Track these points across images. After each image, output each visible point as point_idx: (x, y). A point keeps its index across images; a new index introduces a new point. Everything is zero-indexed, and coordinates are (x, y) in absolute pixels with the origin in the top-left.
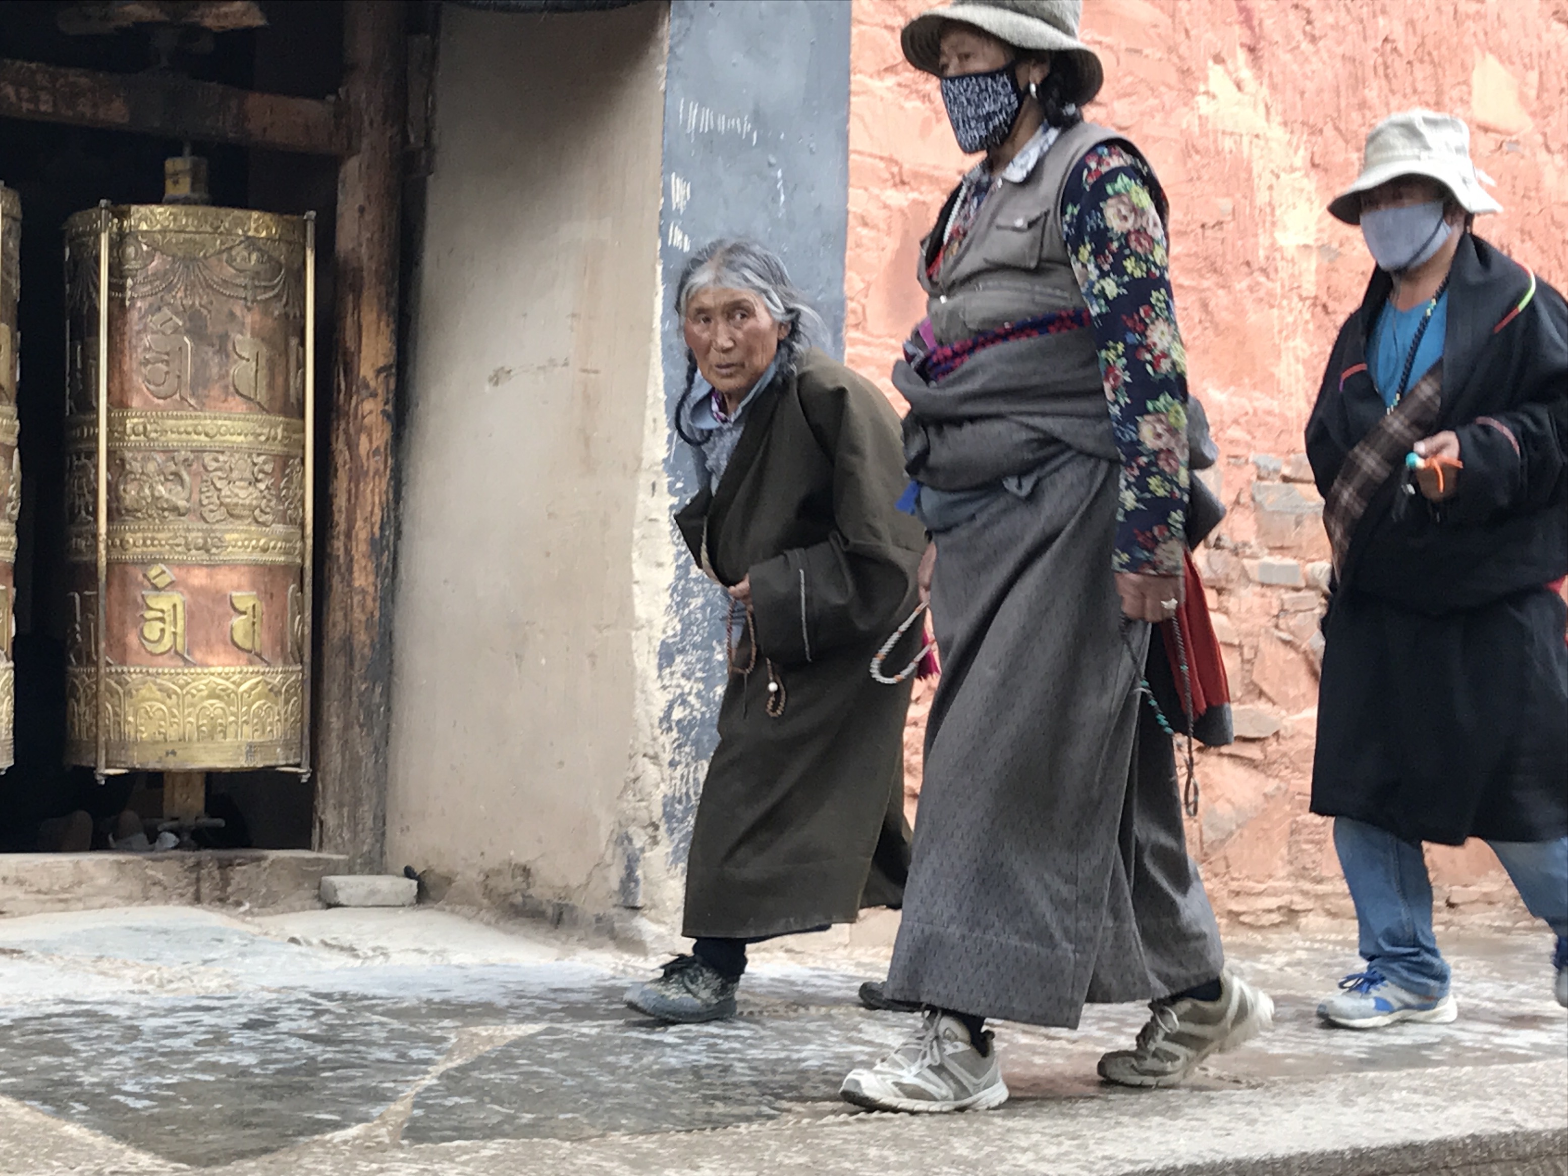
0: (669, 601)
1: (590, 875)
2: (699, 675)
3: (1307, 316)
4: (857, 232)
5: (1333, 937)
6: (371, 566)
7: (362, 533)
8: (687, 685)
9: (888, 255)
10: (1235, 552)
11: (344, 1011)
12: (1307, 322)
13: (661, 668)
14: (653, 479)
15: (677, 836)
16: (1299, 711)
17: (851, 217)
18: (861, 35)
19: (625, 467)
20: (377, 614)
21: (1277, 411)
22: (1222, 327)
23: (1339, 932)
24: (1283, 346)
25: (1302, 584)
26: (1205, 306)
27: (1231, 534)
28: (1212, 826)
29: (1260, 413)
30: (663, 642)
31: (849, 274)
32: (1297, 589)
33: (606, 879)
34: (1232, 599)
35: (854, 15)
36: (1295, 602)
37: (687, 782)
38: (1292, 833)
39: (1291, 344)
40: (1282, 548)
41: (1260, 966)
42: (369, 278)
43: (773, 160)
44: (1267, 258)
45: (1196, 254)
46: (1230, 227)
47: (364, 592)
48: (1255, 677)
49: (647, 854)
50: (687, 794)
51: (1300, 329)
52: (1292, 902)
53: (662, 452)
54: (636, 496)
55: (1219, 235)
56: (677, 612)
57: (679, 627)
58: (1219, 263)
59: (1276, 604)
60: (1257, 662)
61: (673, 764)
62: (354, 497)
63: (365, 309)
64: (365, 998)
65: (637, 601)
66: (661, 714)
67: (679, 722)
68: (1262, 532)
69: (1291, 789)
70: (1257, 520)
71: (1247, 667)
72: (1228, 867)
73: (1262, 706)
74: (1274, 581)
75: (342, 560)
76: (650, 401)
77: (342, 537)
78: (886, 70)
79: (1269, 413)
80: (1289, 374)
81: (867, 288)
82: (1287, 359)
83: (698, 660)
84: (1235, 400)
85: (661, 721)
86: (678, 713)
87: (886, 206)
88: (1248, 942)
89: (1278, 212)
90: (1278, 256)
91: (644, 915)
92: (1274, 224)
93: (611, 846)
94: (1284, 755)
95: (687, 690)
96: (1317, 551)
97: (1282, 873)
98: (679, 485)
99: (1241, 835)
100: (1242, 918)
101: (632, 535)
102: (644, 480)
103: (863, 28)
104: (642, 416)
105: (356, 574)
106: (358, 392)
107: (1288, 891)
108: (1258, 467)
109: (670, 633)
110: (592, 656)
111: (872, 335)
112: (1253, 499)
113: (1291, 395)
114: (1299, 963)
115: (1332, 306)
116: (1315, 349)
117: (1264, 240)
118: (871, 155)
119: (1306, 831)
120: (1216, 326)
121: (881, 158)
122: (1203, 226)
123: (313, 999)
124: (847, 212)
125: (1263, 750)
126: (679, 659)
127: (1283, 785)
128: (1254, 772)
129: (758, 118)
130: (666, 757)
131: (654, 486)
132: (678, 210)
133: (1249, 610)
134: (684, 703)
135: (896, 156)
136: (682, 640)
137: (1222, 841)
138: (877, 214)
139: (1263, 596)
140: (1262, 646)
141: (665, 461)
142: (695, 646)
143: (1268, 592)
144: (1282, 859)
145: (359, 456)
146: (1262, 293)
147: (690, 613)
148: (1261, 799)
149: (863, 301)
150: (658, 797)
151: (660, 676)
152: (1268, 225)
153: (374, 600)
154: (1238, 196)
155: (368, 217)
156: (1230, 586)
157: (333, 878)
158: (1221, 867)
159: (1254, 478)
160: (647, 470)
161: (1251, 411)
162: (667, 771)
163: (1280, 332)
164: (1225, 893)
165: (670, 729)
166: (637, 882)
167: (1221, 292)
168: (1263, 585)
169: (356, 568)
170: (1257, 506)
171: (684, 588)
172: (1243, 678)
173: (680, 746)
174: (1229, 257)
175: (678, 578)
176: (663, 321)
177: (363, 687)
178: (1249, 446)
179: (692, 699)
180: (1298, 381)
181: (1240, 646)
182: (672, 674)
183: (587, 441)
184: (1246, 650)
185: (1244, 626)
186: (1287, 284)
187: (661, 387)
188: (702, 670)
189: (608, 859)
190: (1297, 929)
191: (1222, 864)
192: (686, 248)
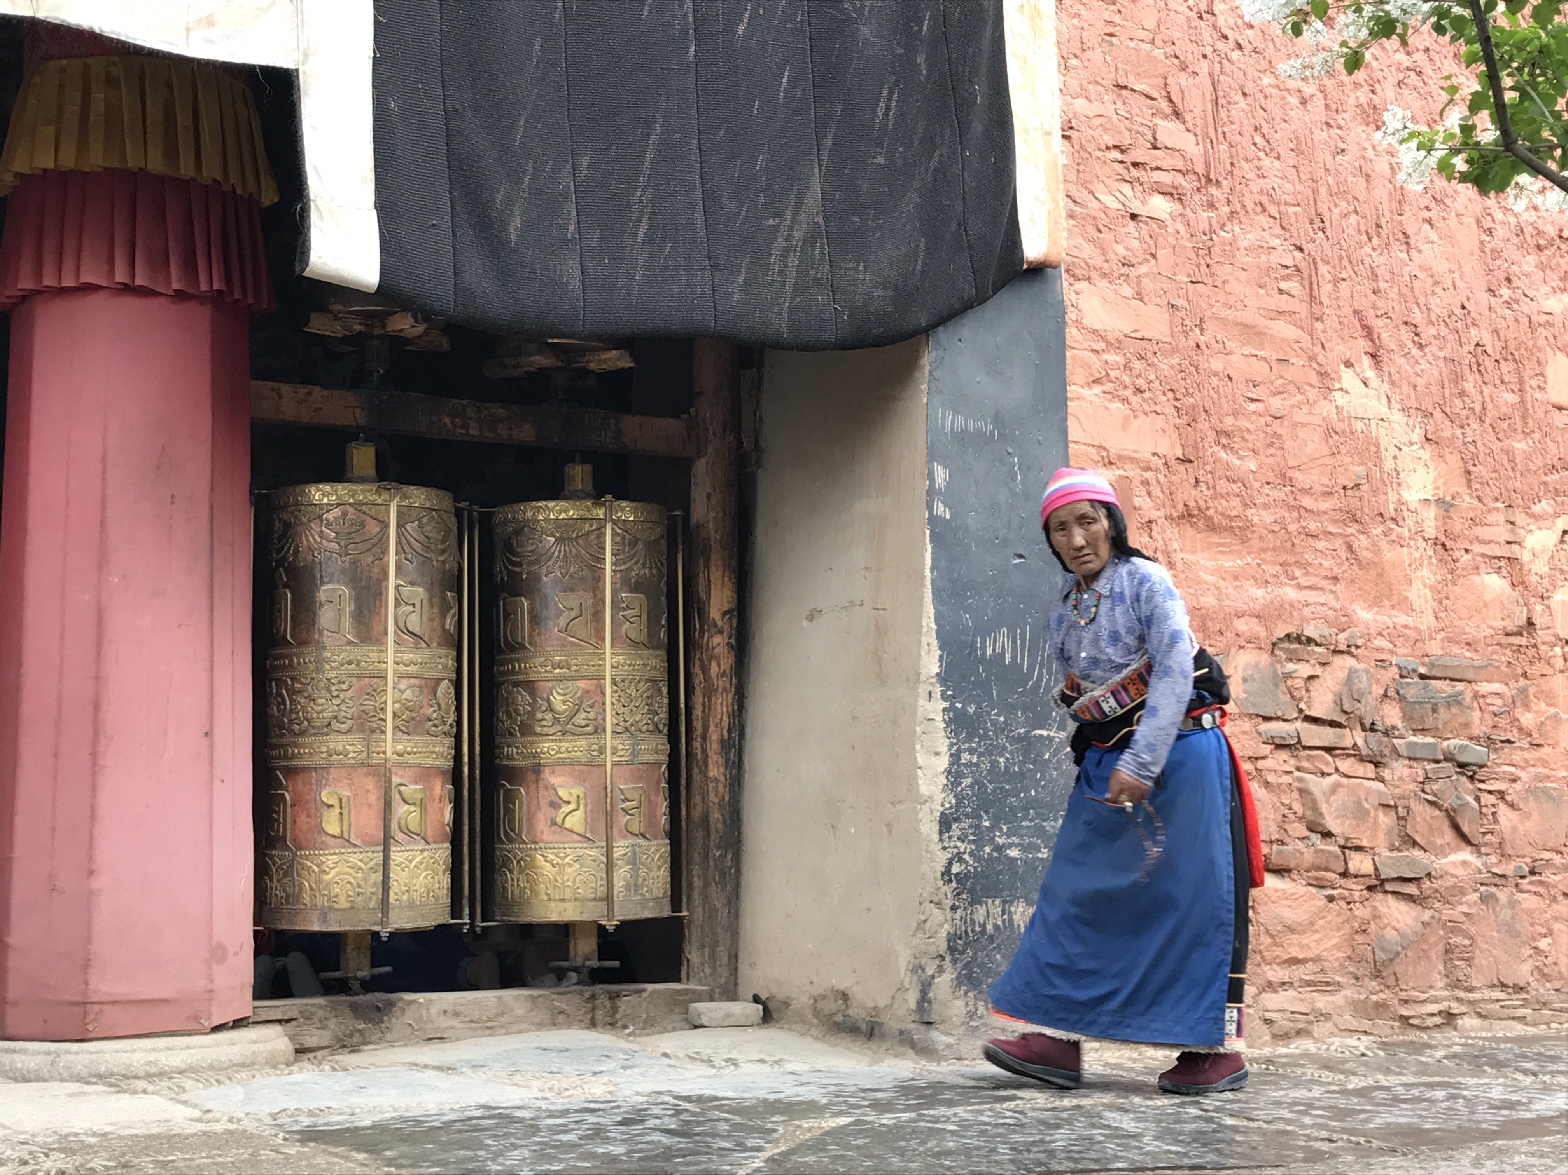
0: (945, 782)
1: (893, 998)
2: (971, 838)
3: (1431, 553)
5: (1484, 1035)
6: (722, 761)
7: (714, 736)
8: (962, 846)
10: (1386, 734)
11: (698, 1110)
12: (1430, 557)
13: (941, 833)
14: (930, 688)
15: (959, 965)
16: (1446, 856)
18: (1074, 357)
19: (908, 679)
20: (727, 798)
21: (1412, 625)
22: (1364, 563)
23: (1488, 1031)
24: (1413, 575)
25: (1442, 757)
26: (1350, 547)
27: (1383, 720)
28: (1382, 949)
29: (1398, 627)
30: (942, 813)
32: (1437, 762)
33: (905, 1000)
34: (1386, 771)
35: (1067, 342)
36: (1435, 771)
37: (966, 922)
38: (1447, 952)
39: (1419, 574)
40: (1423, 730)
41: (1423, 1059)
42: (715, 546)
43: (1010, 451)
44: (1396, 510)
45: (1340, 509)
46: (1365, 488)
47: (716, 780)
48: (1409, 831)
49: (937, 980)
50: (966, 932)
51: (1426, 562)
52: (1450, 1008)
53: (935, 669)
54: (917, 701)
55: (1357, 494)
56: (952, 790)
57: (954, 801)
58: (1359, 514)
59: (1421, 772)
60: (1409, 819)
61: (954, 908)
62: (707, 708)
63: (713, 569)
64: (716, 1098)
65: (920, 782)
66: (943, 869)
67: (957, 875)
68: (1407, 717)
69: (1443, 918)
70: (1401, 708)
71: (1402, 822)
72: (1397, 980)
73: (1417, 853)
74: (1418, 756)
75: (699, 756)
76: (925, 630)
77: (699, 739)
78: (1094, 381)
79: (1406, 627)
80: (1420, 597)
82: (1417, 585)
83: (970, 827)
84: (1378, 617)
85: (943, 874)
86: (956, 869)
88: (1414, 1039)
89: (1402, 476)
90: (1404, 508)
91: (936, 1029)
92: (1399, 484)
93: (909, 973)
94: (1437, 891)
95: (962, 850)
96: (1452, 732)
97: (1441, 984)
98: (949, 693)
99: (1406, 955)
100: (1411, 1021)
101: (915, 731)
102: (923, 689)
103: (1075, 352)
104: (920, 641)
105: (710, 767)
106: (709, 630)
107: (1447, 999)
108: (1400, 668)
109: (947, 806)
110: (889, 825)
112: (1398, 693)
113: (1422, 612)
114: (1455, 1056)
115: (1449, 544)
116: (1439, 578)
117: (1392, 497)
118: (1085, 444)
119: (1457, 950)
120: (1360, 563)
121: (1093, 446)
122: (1344, 488)
123: (676, 1102)
125: (1420, 888)
126: (955, 826)
127: (1437, 915)
128: (1413, 905)
129: (998, 421)
130: (949, 903)
131: (930, 693)
132: (940, 489)
133: (1401, 779)
134: (961, 860)
135: (1104, 445)
136: (957, 811)
137: (1391, 960)
139: (1411, 767)
140: (1412, 805)
141: (938, 674)
142: (967, 816)
143: (1415, 764)
144: (1440, 973)
145: (710, 678)
146: (1394, 537)
147: (962, 790)
148: (1420, 926)
150: (943, 934)
151: (941, 840)
152: (1394, 485)
153: (725, 787)
154: (1370, 464)
155: (714, 501)
156: (1383, 761)
157: (697, 1005)
158: (1391, 981)
159: (1397, 676)
160: (924, 682)
161: (1391, 626)
162: (949, 914)
163: (1410, 565)
164: (1396, 1002)
165: (950, 881)
166: (930, 1002)
167: (1361, 537)
168: (1410, 759)
169: (710, 761)
170: (1402, 698)
171: (957, 771)
172: (1400, 831)
173: (958, 894)
174: (1366, 510)
175: (951, 764)
176: (932, 572)
177: (718, 854)
178: (1391, 652)
179: (966, 857)
180: (1426, 602)
181: (1396, 807)
182: (950, 837)
183: (879, 661)
184: (1400, 809)
185: (1397, 791)
186: (1413, 528)
187: (933, 619)
188: (973, 834)
189: (907, 985)
190: (1455, 1029)
191: (1393, 977)
192: (948, 517)
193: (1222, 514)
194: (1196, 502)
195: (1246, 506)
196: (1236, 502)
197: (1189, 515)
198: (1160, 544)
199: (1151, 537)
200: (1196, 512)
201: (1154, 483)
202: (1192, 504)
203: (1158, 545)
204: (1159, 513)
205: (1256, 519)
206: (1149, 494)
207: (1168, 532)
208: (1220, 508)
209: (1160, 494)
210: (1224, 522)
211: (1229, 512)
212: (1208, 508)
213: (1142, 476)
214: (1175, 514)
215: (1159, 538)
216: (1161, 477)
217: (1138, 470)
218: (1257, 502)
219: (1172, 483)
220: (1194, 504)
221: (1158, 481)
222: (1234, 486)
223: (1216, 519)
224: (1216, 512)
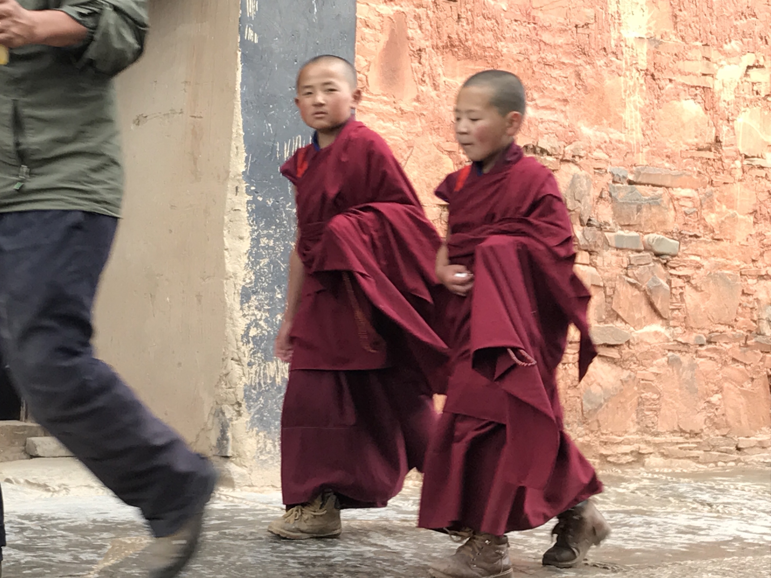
0: (247, 261)
1: (198, 436)
2: (266, 307)
3: (642, 81)
4: (362, 30)
5: (666, 470)
8: (259, 314)
9: (382, 45)
10: (600, 228)
12: (642, 85)
13: (242, 303)
14: (237, 184)
15: (253, 410)
16: (642, 327)
17: (358, 21)
19: (219, 176)
21: (624, 140)
22: (589, 88)
23: (669, 467)
24: (627, 100)
25: (642, 248)
26: (578, 75)
27: (597, 217)
28: (589, 401)
29: (613, 142)
30: (244, 287)
31: (357, 56)
32: (639, 251)
33: (208, 438)
34: (599, 258)
36: (637, 259)
37: (259, 376)
38: (639, 404)
39: (632, 99)
40: (629, 225)
44: (616, 46)
45: (572, 44)
46: (592, 27)
48: (614, 307)
49: (234, 422)
50: (259, 383)
51: (638, 89)
52: (639, 448)
53: (242, 168)
54: (226, 195)
55: (587, 31)
56: (252, 268)
57: (253, 278)
58: (587, 49)
59: (626, 260)
60: (615, 297)
61: (250, 364)
64: (53, 518)
65: (227, 261)
66: (243, 333)
67: (254, 337)
68: (617, 215)
69: (638, 377)
70: (613, 208)
71: (609, 300)
72: (599, 426)
73: (619, 324)
74: (625, 247)
76: (234, 136)
79: (619, 141)
80: (631, 117)
81: (369, 66)
82: (630, 107)
83: (266, 298)
84: (598, 133)
85: (242, 337)
86: (253, 332)
87: (380, 15)
88: (614, 474)
89: (623, 17)
90: (623, 44)
91: (232, 461)
92: (620, 24)
93: (211, 417)
94: (633, 355)
95: (258, 317)
96: (651, 227)
97: (633, 430)
98: (253, 188)
99: (607, 406)
100: (609, 459)
101: (223, 219)
102: (231, 185)
104: (230, 145)
107: (637, 442)
108: (613, 175)
109: (248, 281)
110: (199, 297)
111: (372, 94)
112: (610, 195)
113: (633, 130)
114: (644, 488)
115: (657, 75)
116: (647, 102)
117: (614, 35)
119: (648, 403)
120: (585, 88)
122: (576, 26)
124: (356, 18)
125: (620, 353)
126: (253, 298)
127: (632, 374)
128: (614, 366)
130: (246, 360)
131: (237, 188)
132: (251, 17)
133: (609, 265)
134: (257, 326)
136: (255, 285)
137: (596, 410)
138: (374, 20)
139: (618, 255)
140: (618, 286)
141: (244, 173)
142: (263, 289)
143: (621, 253)
144: (633, 421)
146: (614, 68)
147: (261, 268)
148: (619, 382)
149: (366, 73)
150: (241, 385)
151: (242, 309)
152: (616, 25)
154: (598, 7)
156: (597, 250)
157: (33, 439)
158: (595, 427)
159: (611, 182)
160: (233, 179)
161: (608, 140)
162: (247, 369)
163: (625, 91)
164: (597, 443)
165: (248, 342)
166: (227, 440)
167: (588, 67)
168: (617, 249)
170: (613, 199)
171: (256, 253)
172: (607, 307)
173: (254, 353)
174: (593, 46)
175: (252, 247)
176: (242, 87)
178: (607, 162)
179: (262, 323)
180: (636, 121)
181: (604, 287)
182: (249, 307)
183: (195, 161)
184: (608, 289)
185: (606, 274)
186: (629, 61)
187: (241, 127)
188: (268, 305)
189: (209, 426)
190: (643, 465)
191: (596, 424)
192: (256, 41)
193: (478, 45)
194: (458, 34)
195: (497, 39)
196: (490, 35)
197: (452, 45)
198: (427, 69)
199: (420, 63)
200: (457, 43)
201: (425, 17)
202: (454, 36)
203: (426, 70)
204: (427, 43)
205: (505, 50)
206: (420, 27)
207: (434, 59)
208: (476, 40)
209: (429, 27)
210: (480, 52)
211: (484, 45)
212: (467, 40)
213: (415, 11)
214: (440, 44)
215: (427, 64)
216: (430, 14)
217: (412, 7)
218: (507, 36)
219: (439, 18)
220: (456, 36)
221: (428, 17)
222: (489, 22)
223: (472, 50)
224: (474, 43)
